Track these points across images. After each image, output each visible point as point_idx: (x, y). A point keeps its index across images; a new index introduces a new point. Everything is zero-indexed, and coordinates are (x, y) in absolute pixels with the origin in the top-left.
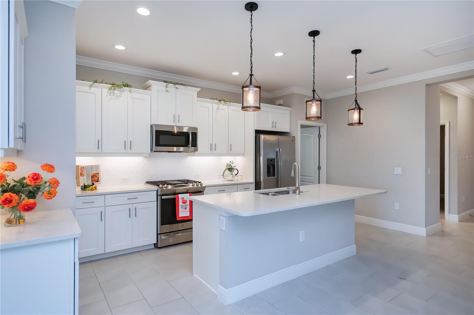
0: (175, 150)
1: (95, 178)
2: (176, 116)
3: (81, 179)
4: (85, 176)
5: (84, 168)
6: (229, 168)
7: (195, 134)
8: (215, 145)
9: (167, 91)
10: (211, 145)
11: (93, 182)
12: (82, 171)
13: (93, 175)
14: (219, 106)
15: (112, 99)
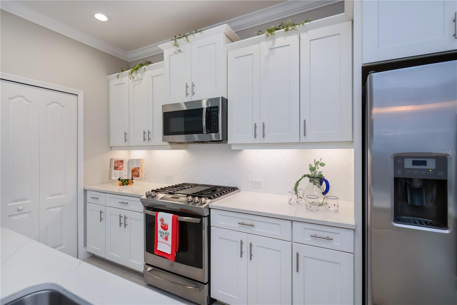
1: (136, 172)
2: (190, 85)
3: (115, 173)
4: (123, 170)
5: (122, 161)
6: (309, 176)
7: (216, 109)
8: (264, 126)
9: (179, 51)
10: (256, 127)
11: (133, 176)
12: (118, 165)
13: (133, 169)
14: (274, 43)
15: (136, 84)
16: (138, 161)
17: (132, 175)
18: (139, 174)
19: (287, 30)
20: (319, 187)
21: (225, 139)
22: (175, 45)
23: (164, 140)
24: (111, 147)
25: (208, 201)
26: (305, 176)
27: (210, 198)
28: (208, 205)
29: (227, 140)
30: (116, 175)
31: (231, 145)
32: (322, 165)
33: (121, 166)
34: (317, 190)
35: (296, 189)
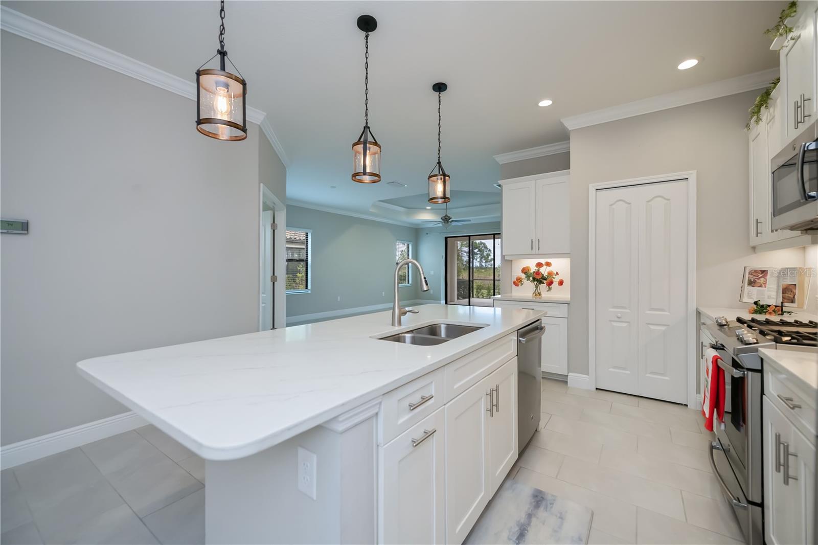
1: (789, 293)
3: (750, 291)
4: (765, 287)
5: (764, 272)
11: (785, 300)
12: (756, 277)
13: (785, 287)
17: (783, 298)
18: (794, 297)
24: (753, 248)
30: (752, 294)
33: (762, 280)
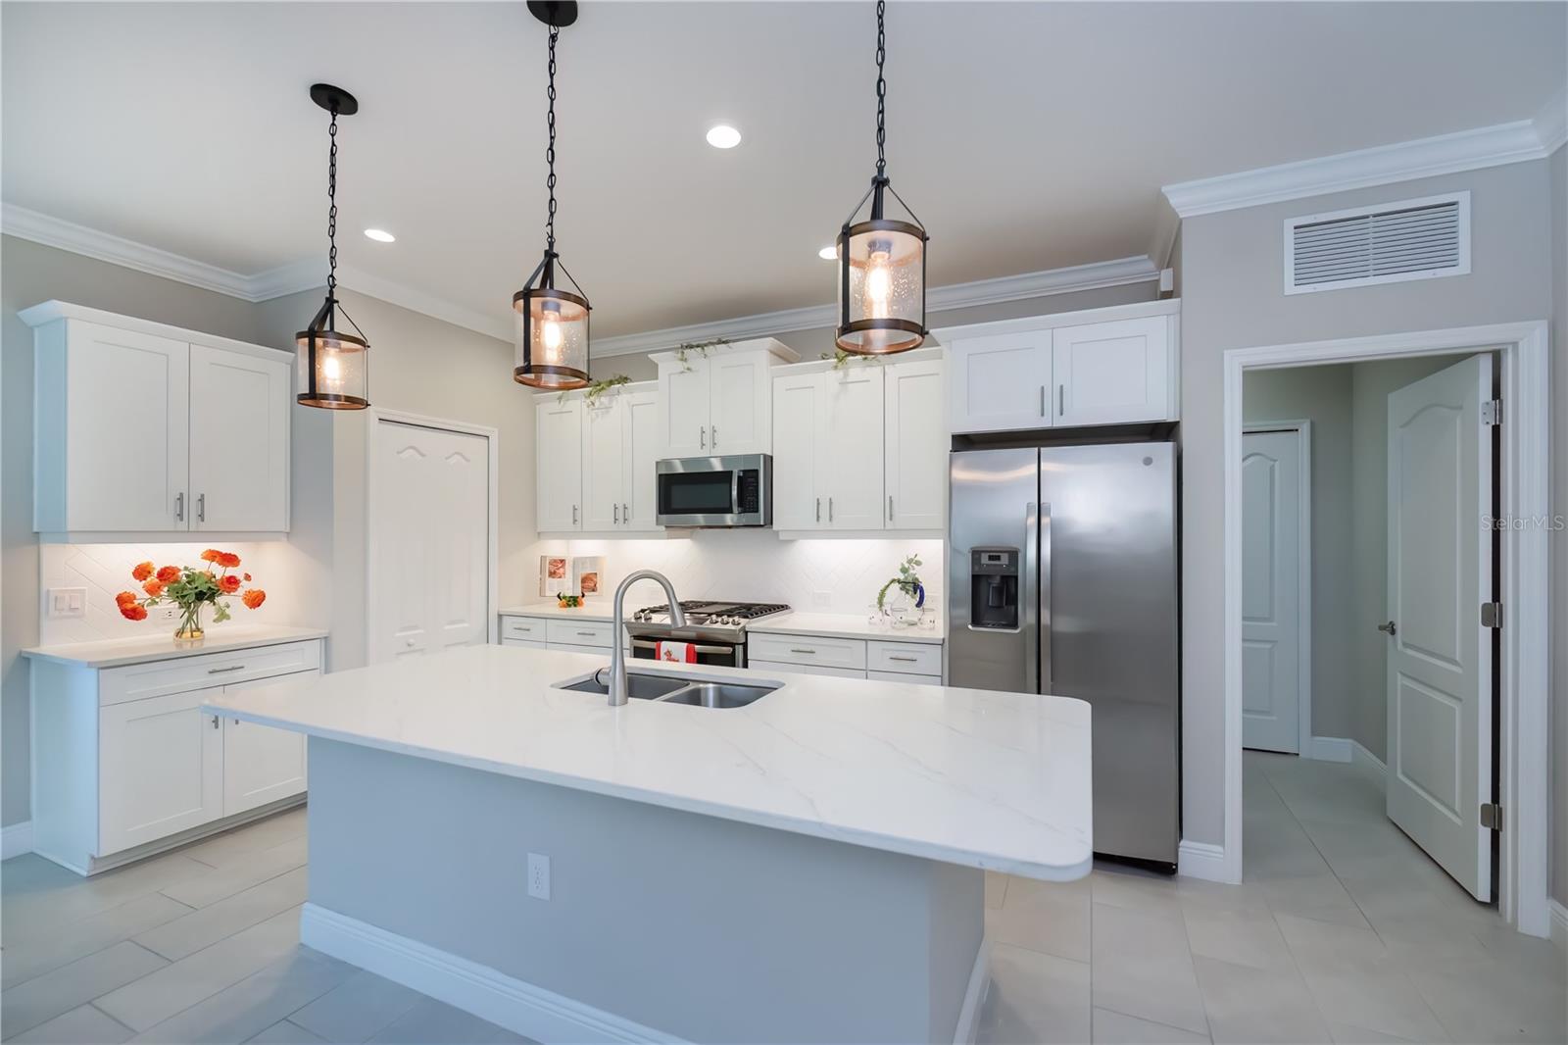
0: (730, 523)
1: (588, 582)
2: (708, 431)
3: (551, 584)
4: (565, 577)
5: (562, 561)
6: (899, 582)
7: (754, 474)
8: (831, 503)
9: (688, 369)
10: (818, 504)
11: (585, 590)
12: (556, 568)
13: (584, 576)
14: (846, 375)
15: (597, 416)
16: (594, 560)
17: (583, 587)
18: (595, 586)
19: (866, 358)
20: (913, 597)
21: (769, 521)
22: (682, 360)
23: (658, 523)
24: (539, 533)
25: (743, 621)
26: (893, 581)
27: (747, 617)
28: (744, 627)
29: (772, 523)
30: (554, 586)
31: (777, 532)
32: (918, 563)
33: (561, 569)
34: (911, 601)
35: (881, 603)
